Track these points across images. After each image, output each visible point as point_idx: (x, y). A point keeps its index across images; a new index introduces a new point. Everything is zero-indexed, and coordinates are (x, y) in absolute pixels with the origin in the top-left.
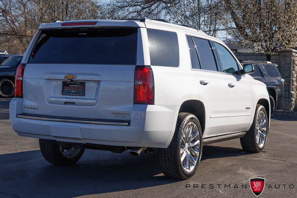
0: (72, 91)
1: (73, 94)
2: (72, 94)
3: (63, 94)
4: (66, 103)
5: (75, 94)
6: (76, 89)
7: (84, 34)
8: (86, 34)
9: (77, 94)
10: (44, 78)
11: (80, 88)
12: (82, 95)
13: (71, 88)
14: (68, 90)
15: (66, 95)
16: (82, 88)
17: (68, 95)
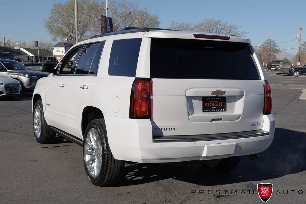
0: (213, 106)
1: (215, 110)
2: (213, 110)
3: (204, 110)
4: (212, 120)
5: (216, 110)
6: (217, 105)
7: (210, 47)
8: (212, 48)
9: (218, 110)
10: (186, 95)
11: (221, 104)
12: (223, 110)
13: (211, 104)
14: (208, 106)
15: (207, 111)
16: (222, 103)
17: (209, 111)
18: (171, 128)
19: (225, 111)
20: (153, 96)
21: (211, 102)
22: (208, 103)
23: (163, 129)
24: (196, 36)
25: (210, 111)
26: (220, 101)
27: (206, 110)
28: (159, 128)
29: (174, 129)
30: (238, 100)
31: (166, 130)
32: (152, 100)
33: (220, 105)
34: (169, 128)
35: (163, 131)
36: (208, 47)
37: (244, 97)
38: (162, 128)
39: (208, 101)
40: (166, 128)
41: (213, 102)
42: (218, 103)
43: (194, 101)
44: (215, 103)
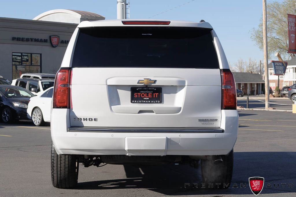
0: (145, 97)
1: (147, 101)
2: (144, 102)
3: (133, 101)
4: (141, 112)
5: (149, 102)
6: (150, 96)
7: (149, 34)
8: (151, 34)
9: (152, 102)
10: (108, 84)
11: (155, 95)
12: (159, 102)
13: (143, 95)
14: (139, 97)
15: (137, 103)
16: (157, 94)
17: (139, 103)
18: (92, 119)
19: (161, 102)
20: (71, 85)
21: (142, 93)
22: (139, 94)
23: (83, 119)
24: (124, 23)
25: (141, 103)
26: (154, 92)
27: (136, 101)
28: (78, 119)
29: (95, 120)
30: (179, 91)
31: (86, 121)
32: (70, 90)
33: (154, 97)
34: (89, 119)
35: (82, 121)
36: (146, 34)
37: (186, 87)
38: (81, 119)
39: (138, 91)
40: (85, 119)
41: (145, 93)
42: (153, 93)
43: (120, 91)
44: (148, 94)
